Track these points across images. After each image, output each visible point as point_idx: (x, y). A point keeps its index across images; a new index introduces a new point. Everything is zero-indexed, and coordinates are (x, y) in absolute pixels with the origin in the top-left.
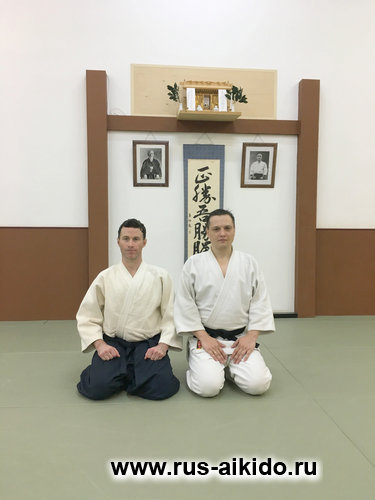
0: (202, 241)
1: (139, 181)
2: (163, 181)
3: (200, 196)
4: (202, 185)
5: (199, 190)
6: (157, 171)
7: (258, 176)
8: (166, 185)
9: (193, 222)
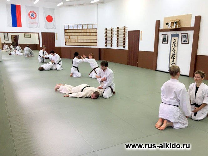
0: (173, 56)
1: (163, 42)
2: (167, 42)
3: (174, 46)
4: (174, 43)
5: (174, 44)
6: (166, 40)
7: (185, 41)
8: (168, 43)
9: (172, 52)
